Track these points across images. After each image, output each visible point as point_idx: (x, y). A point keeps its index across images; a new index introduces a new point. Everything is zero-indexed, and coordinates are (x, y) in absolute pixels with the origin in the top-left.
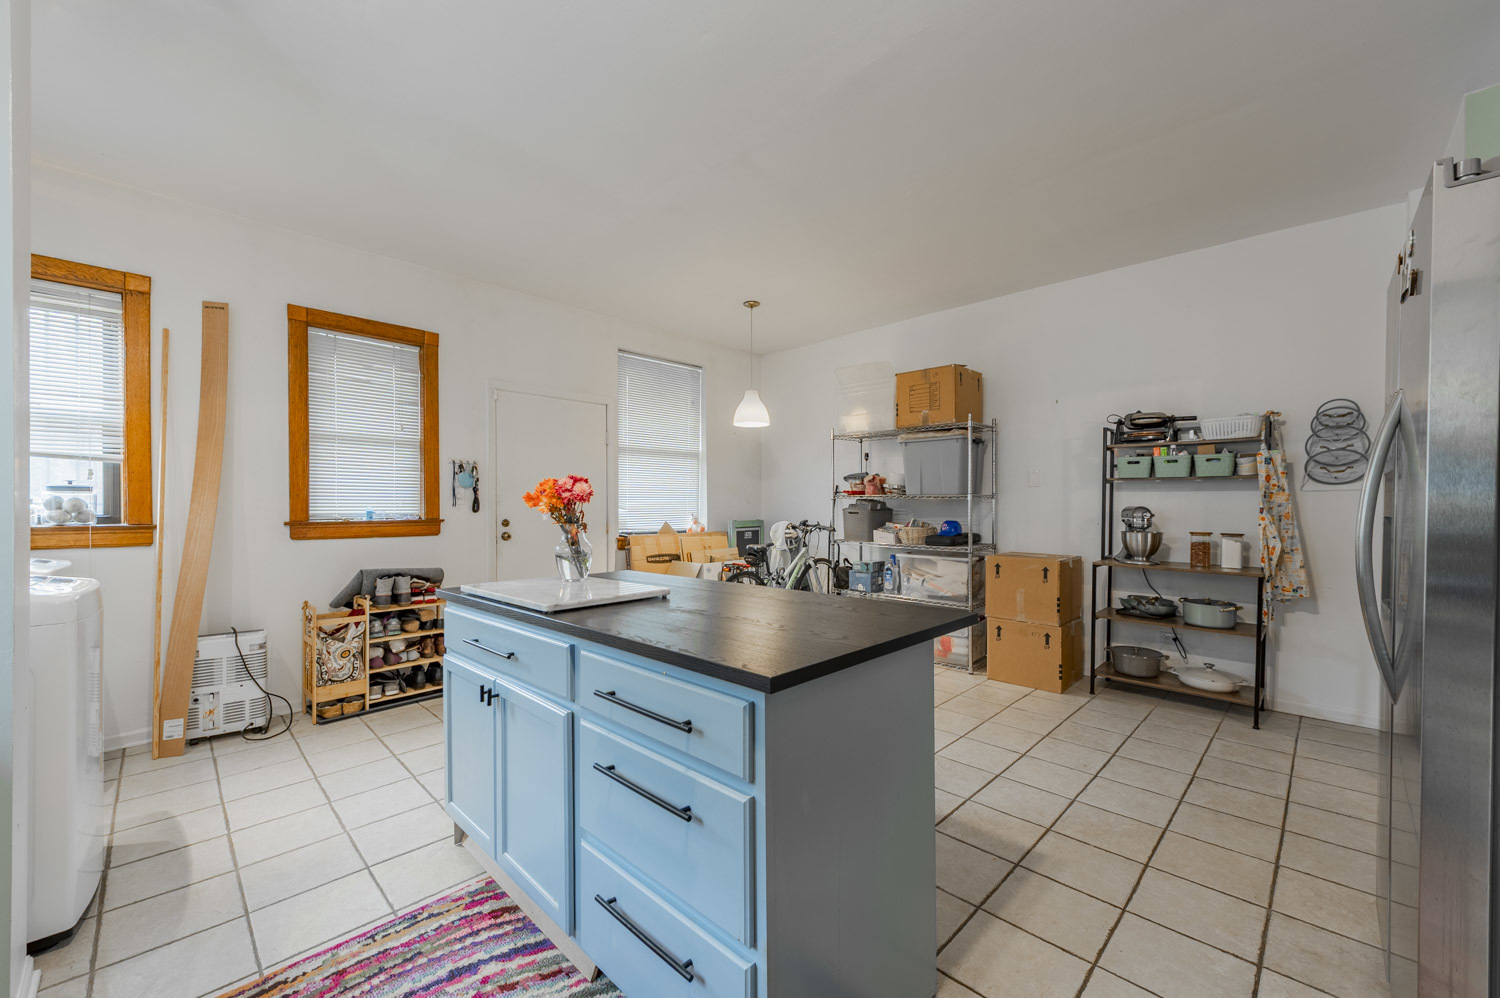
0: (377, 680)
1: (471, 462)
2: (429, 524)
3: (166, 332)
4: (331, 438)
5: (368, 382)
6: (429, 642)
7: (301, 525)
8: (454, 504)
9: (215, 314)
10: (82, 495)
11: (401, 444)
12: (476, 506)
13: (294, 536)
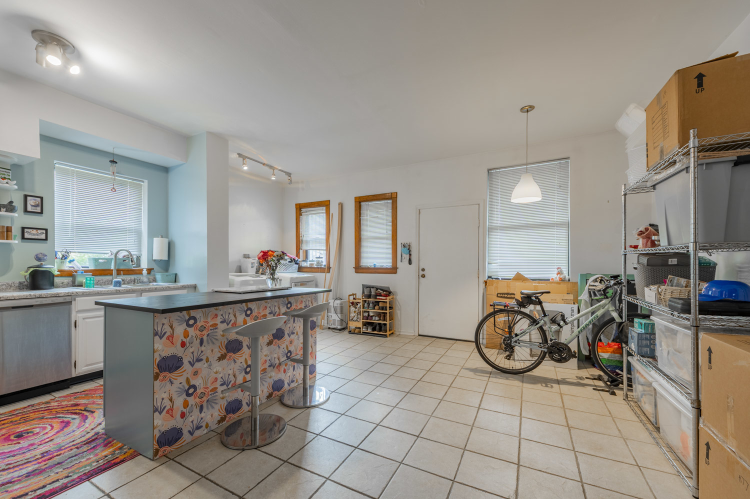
0: (365, 324)
1: (408, 243)
2: (393, 270)
3: (332, 214)
4: (367, 239)
5: (377, 217)
6: (382, 315)
7: (359, 269)
8: (401, 261)
9: (341, 206)
10: (320, 260)
11: (387, 238)
12: (410, 262)
13: (356, 272)
